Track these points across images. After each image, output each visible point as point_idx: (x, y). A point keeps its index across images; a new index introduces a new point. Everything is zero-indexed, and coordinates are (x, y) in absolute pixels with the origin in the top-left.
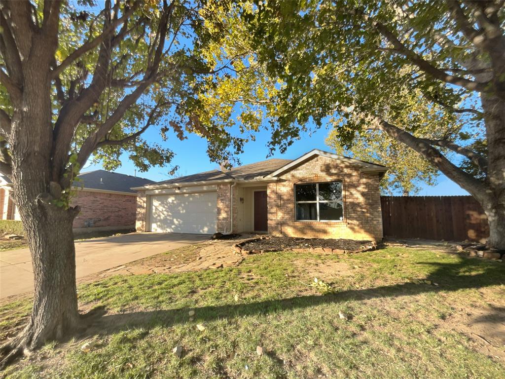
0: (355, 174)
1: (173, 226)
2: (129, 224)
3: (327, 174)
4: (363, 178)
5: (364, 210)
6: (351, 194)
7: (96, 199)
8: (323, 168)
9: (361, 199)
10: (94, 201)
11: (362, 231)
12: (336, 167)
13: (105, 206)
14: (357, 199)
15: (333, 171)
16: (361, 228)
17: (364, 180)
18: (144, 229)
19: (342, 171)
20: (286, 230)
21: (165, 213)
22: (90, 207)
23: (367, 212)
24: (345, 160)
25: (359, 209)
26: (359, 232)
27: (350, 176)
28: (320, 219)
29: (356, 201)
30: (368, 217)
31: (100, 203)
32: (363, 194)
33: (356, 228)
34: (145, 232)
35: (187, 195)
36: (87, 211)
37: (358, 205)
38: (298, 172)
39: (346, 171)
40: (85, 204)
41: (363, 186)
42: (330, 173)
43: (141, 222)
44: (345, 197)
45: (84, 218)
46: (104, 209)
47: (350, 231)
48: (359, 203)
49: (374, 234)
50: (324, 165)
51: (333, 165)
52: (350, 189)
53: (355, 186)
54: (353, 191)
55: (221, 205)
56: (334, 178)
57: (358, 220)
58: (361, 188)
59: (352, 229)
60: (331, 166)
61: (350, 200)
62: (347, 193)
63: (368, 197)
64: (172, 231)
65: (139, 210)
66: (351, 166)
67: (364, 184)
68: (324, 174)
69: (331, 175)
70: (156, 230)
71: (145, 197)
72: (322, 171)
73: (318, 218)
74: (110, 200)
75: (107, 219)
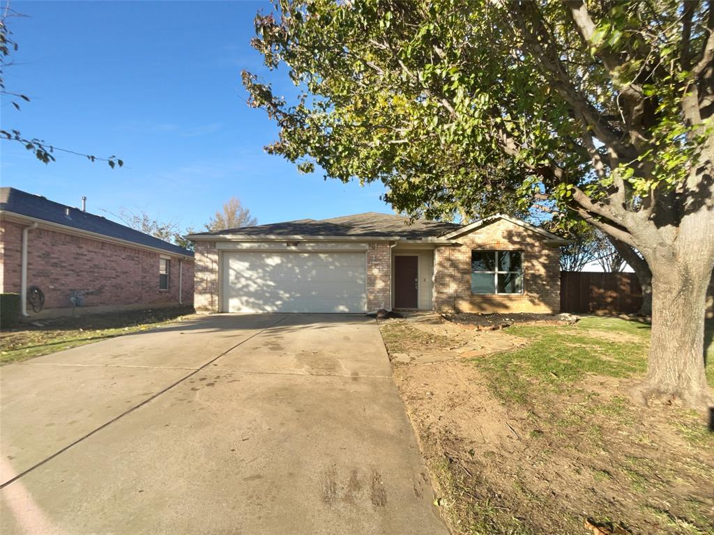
0: (537, 244)
1: (279, 303)
2: (132, 300)
3: (509, 242)
4: (546, 249)
5: (544, 283)
6: (533, 265)
7: (79, 251)
8: (505, 234)
9: (542, 271)
10: (78, 254)
11: (542, 304)
12: (519, 235)
13: (95, 265)
14: (538, 270)
15: (516, 239)
16: (540, 301)
17: (545, 252)
18: (216, 307)
19: (524, 240)
20: (460, 304)
21: (259, 281)
22: (72, 265)
23: (548, 285)
24: (531, 228)
25: (540, 282)
26: (538, 305)
27: (532, 246)
28: (498, 292)
29: (537, 273)
30: (548, 290)
31: (88, 260)
32: (544, 265)
33: (536, 301)
34: (218, 312)
35: (306, 255)
36: (67, 275)
37: (539, 276)
38: (477, 235)
39: (529, 240)
40: (63, 258)
41: (545, 258)
42: (513, 240)
43: (208, 296)
44: (527, 268)
45: (63, 288)
46: (94, 272)
47: (530, 304)
48: (540, 275)
49: (553, 307)
50: (507, 231)
51: (516, 232)
52: (532, 261)
53: (537, 258)
54: (535, 262)
55: (376, 271)
56: (517, 246)
57: (537, 293)
58: (543, 260)
59: (532, 301)
60: (514, 233)
61: (532, 272)
62: (529, 264)
63: (550, 269)
64: (275, 309)
65: (200, 275)
66: (534, 236)
67: (546, 255)
68: (506, 241)
69: (514, 243)
70: (239, 309)
71: (214, 253)
72: (504, 237)
73: (496, 292)
74: (103, 254)
75: (100, 291)
